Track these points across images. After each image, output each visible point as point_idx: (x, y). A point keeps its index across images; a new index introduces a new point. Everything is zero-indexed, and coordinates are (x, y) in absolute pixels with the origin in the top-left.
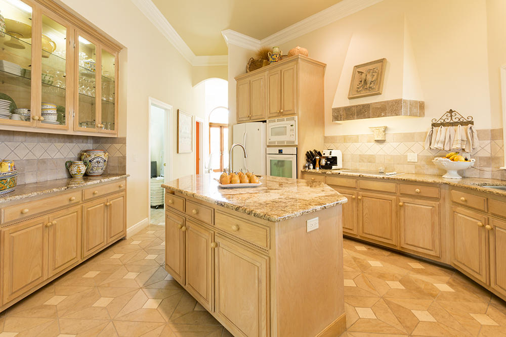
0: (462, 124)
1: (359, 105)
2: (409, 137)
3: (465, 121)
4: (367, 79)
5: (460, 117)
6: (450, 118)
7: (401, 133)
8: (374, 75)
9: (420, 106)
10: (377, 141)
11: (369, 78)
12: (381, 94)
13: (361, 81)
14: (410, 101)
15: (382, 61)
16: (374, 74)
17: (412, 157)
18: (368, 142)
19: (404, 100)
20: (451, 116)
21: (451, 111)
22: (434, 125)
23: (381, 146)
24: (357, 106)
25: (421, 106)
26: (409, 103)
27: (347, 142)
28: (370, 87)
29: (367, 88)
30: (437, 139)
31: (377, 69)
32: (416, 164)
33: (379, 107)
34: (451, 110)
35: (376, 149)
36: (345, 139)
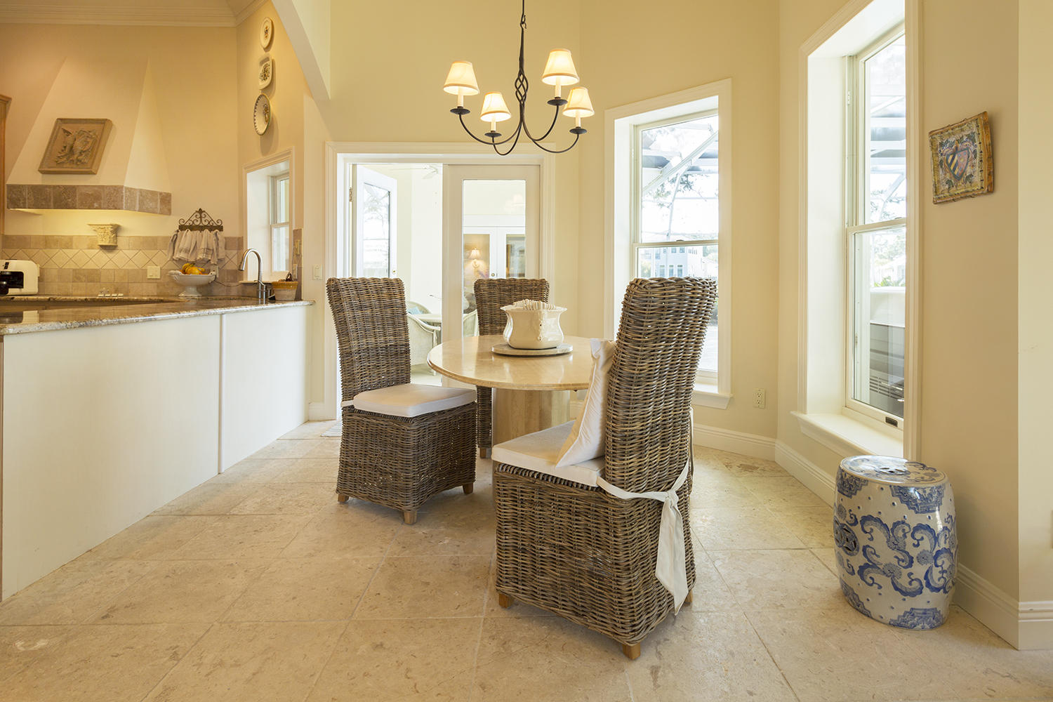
0: (211, 228)
1: (59, 186)
2: (149, 243)
3: (214, 225)
4: (74, 145)
5: (209, 219)
6: (199, 220)
7: (139, 237)
8: (88, 142)
9: (161, 199)
10: (104, 247)
11: (79, 146)
12: (95, 174)
13: (65, 147)
14: (141, 191)
15: (104, 123)
16: (89, 140)
17: (154, 272)
18: (89, 249)
19: (127, 188)
20: (201, 217)
21: (200, 211)
22: (182, 228)
23: (111, 255)
24: (54, 187)
25: (166, 200)
26: (138, 193)
27: (50, 248)
28: (78, 160)
29: (73, 161)
30: (181, 246)
31: (95, 134)
32: (158, 281)
33: (90, 193)
34: (200, 209)
35: (102, 261)
36: (48, 242)
